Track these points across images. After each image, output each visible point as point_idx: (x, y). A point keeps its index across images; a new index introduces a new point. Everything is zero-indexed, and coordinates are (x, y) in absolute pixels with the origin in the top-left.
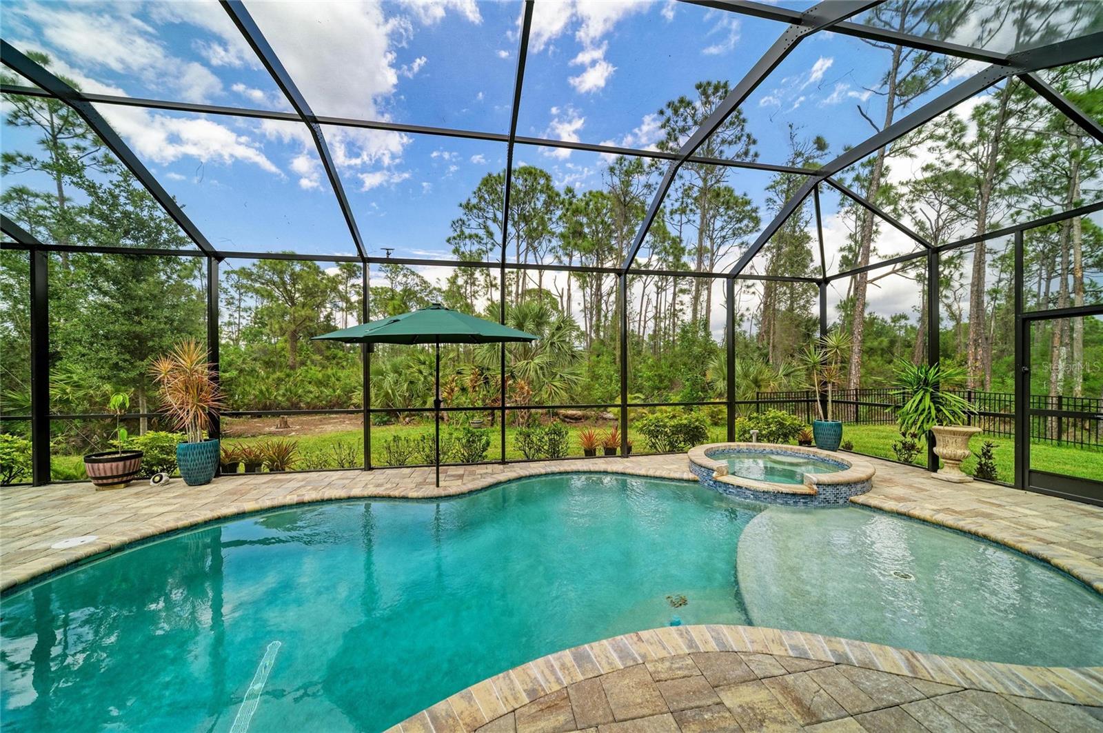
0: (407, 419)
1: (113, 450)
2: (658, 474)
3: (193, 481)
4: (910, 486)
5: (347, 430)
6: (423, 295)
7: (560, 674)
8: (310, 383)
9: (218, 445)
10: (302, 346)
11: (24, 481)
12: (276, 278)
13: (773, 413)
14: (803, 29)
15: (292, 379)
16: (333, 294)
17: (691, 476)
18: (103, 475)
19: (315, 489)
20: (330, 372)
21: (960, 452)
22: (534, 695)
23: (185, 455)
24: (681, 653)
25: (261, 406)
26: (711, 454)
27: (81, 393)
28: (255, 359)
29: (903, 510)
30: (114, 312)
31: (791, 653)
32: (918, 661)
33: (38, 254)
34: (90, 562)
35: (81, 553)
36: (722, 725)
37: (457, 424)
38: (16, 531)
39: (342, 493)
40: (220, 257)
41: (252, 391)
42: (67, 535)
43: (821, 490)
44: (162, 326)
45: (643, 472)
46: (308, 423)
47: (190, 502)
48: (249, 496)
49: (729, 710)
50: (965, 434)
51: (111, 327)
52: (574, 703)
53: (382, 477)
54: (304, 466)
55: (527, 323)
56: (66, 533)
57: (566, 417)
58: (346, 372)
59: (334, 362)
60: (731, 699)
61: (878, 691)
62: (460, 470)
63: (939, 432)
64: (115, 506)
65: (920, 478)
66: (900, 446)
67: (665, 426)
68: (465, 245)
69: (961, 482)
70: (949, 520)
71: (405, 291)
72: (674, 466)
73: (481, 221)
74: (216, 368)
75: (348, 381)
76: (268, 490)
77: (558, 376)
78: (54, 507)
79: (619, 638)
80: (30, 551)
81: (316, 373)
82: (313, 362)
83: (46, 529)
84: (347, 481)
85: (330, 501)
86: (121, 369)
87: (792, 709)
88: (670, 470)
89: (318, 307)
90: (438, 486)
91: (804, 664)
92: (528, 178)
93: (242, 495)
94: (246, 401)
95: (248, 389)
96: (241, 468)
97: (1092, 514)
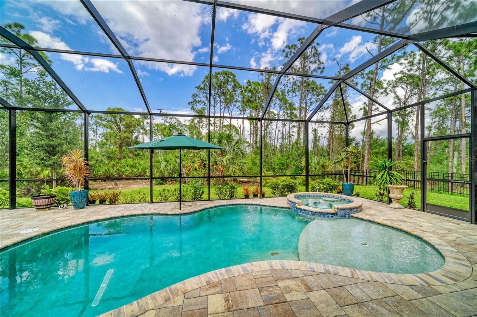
0: (170, 182)
1: (43, 194)
2: (274, 205)
3: (77, 208)
4: (378, 210)
5: (143, 186)
6: (179, 127)
7: (219, 276)
8: (127, 166)
9: (87, 193)
10: (124, 150)
11: (5, 207)
12: (113, 120)
13: (327, 180)
14: (324, 26)
15: (119, 164)
16: (138, 127)
17: (288, 206)
18: (39, 204)
19: (129, 211)
20: (136, 161)
21: (399, 196)
22: (208, 283)
23: (74, 196)
24: (266, 269)
25: (105, 176)
26: (297, 197)
27: (27, 171)
28: (103, 156)
29: (371, 219)
30: (41, 135)
31: (308, 270)
32: (356, 272)
33: (12, 111)
34: (36, 238)
35: (33, 235)
36: (276, 292)
37: (192, 184)
38: (5, 227)
39: (140, 212)
40: (89, 113)
41: (101, 170)
42: (26, 228)
43: (339, 211)
44: (63, 141)
45: (267, 204)
46: (126, 184)
47: (76, 216)
48: (101, 213)
49: (280, 287)
50: (401, 188)
51: (40, 142)
52: (223, 285)
53: (157, 206)
54: (124, 202)
55: (223, 140)
56: (26, 227)
57: (241, 181)
58: (144, 161)
59: (139, 157)
60: (281, 284)
61: (337, 282)
62: (191, 203)
63: (391, 187)
64: (44, 217)
65: (383, 207)
66: (378, 194)
67: (279, 185)
68: (196, 105)
69: (399, 209)
70: (388, 223)
71: (170, 125)
72: (281, 202)
73: (204, 95)
74: (87, 160)
75: (144, 166)
76: (109, 211)
77: (236, 164)
78: (19, 218)
79: (244, 264)
80: (12, 234)
81: (130, 162)
82: (129, 157)
83: (17, 226)
84: (142, 208)
85: (135, 215)
86: (45, 160)
87: (303, 287)
88: (279, 203)
89: (131, 132)
90: (180, 209)
91: (312, 273)
92: (225, 76)
93: (98, 213)
94: (99, 174)
95: (100, 169)
96: (97, 202)
97: (447, 221)
